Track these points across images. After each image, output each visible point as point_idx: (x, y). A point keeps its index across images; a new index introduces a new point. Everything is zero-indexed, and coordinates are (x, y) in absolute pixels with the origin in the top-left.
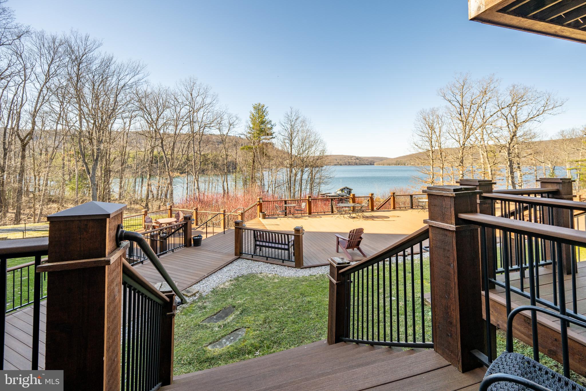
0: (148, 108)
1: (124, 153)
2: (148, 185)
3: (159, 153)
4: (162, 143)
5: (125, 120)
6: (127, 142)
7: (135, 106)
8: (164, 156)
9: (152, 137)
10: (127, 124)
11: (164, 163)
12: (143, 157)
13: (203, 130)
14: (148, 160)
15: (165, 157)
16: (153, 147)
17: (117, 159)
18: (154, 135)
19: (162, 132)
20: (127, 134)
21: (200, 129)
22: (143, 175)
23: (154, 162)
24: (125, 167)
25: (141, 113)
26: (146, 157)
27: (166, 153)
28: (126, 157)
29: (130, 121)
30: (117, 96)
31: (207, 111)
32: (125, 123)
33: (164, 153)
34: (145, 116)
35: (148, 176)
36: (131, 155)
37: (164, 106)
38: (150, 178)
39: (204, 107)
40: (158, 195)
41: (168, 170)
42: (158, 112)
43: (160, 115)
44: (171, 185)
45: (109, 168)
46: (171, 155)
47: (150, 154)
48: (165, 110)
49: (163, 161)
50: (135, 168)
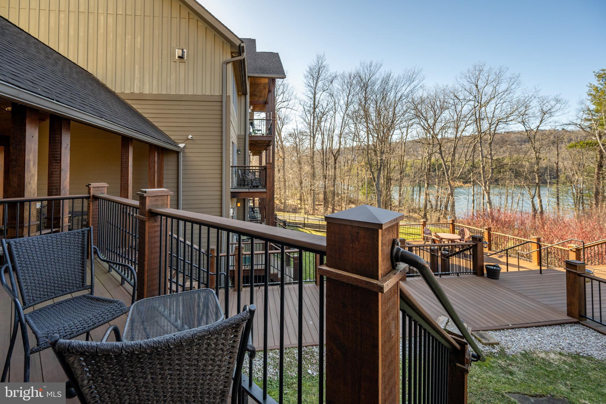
0: (424, 115)
1: (402, 162)
2: (426, 194)
3: (437, 161)
4: (440, 149)
5: (402, 130)
6: (404, 151)
7: (411, 114)
8: (443, 163)
9: (429, 144)
10: (405, 134)
11: (443, 170)
12: (420, 165)
13: (496, 127)
14: (425, 168)
15: (445, 164)
16: (430, 154)
17: (397, 168)
18: (431, 142)
19: (439, 137)
20: (405, 144)
21: (490, 126)
22: (420, 184)
23: (431, 170)
24: (403, 176)
25: (417, 120)
26: (423, 165)
27: (445, 159)
28: (404, 165)
29: (407, 131)
30: (395, 108)
31: (502, 101)
32: (402, 134)
33: (443, 160)
34: (422, 123)
35: (426, 185)
36: (409, 164)
37: (442, 108)
38: (427, 187)
39: (496, 98)
40: (437, 205)
41: (448, 179)
42: (435, 116)
43: (437, 119)
44: (452, 196)
45: (390, 176)
46: (452, 162)
47: (428, 161)
48: (443, 112)
49: (442, 169)
50: (413, 177)
